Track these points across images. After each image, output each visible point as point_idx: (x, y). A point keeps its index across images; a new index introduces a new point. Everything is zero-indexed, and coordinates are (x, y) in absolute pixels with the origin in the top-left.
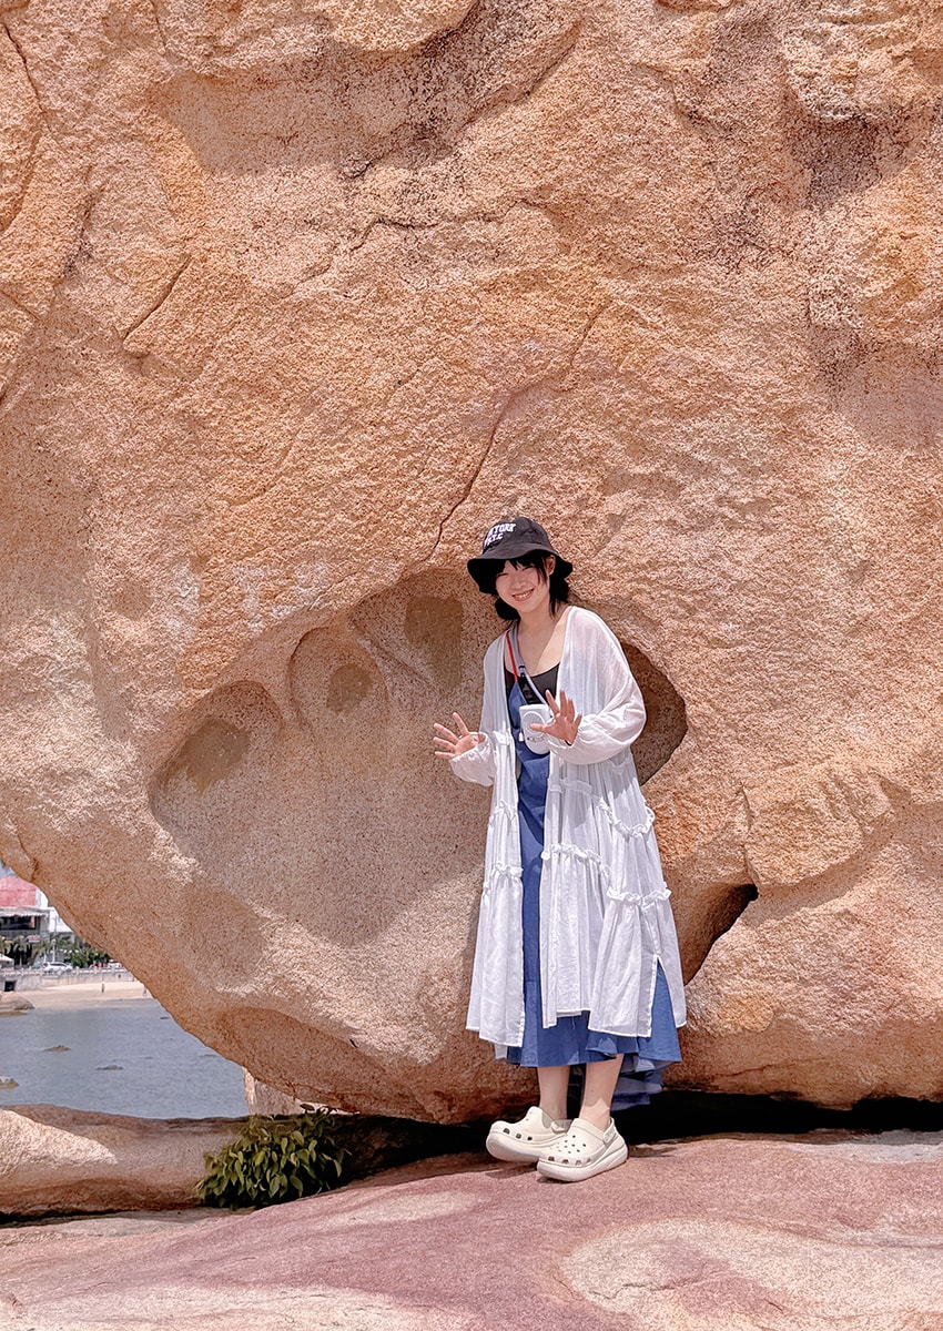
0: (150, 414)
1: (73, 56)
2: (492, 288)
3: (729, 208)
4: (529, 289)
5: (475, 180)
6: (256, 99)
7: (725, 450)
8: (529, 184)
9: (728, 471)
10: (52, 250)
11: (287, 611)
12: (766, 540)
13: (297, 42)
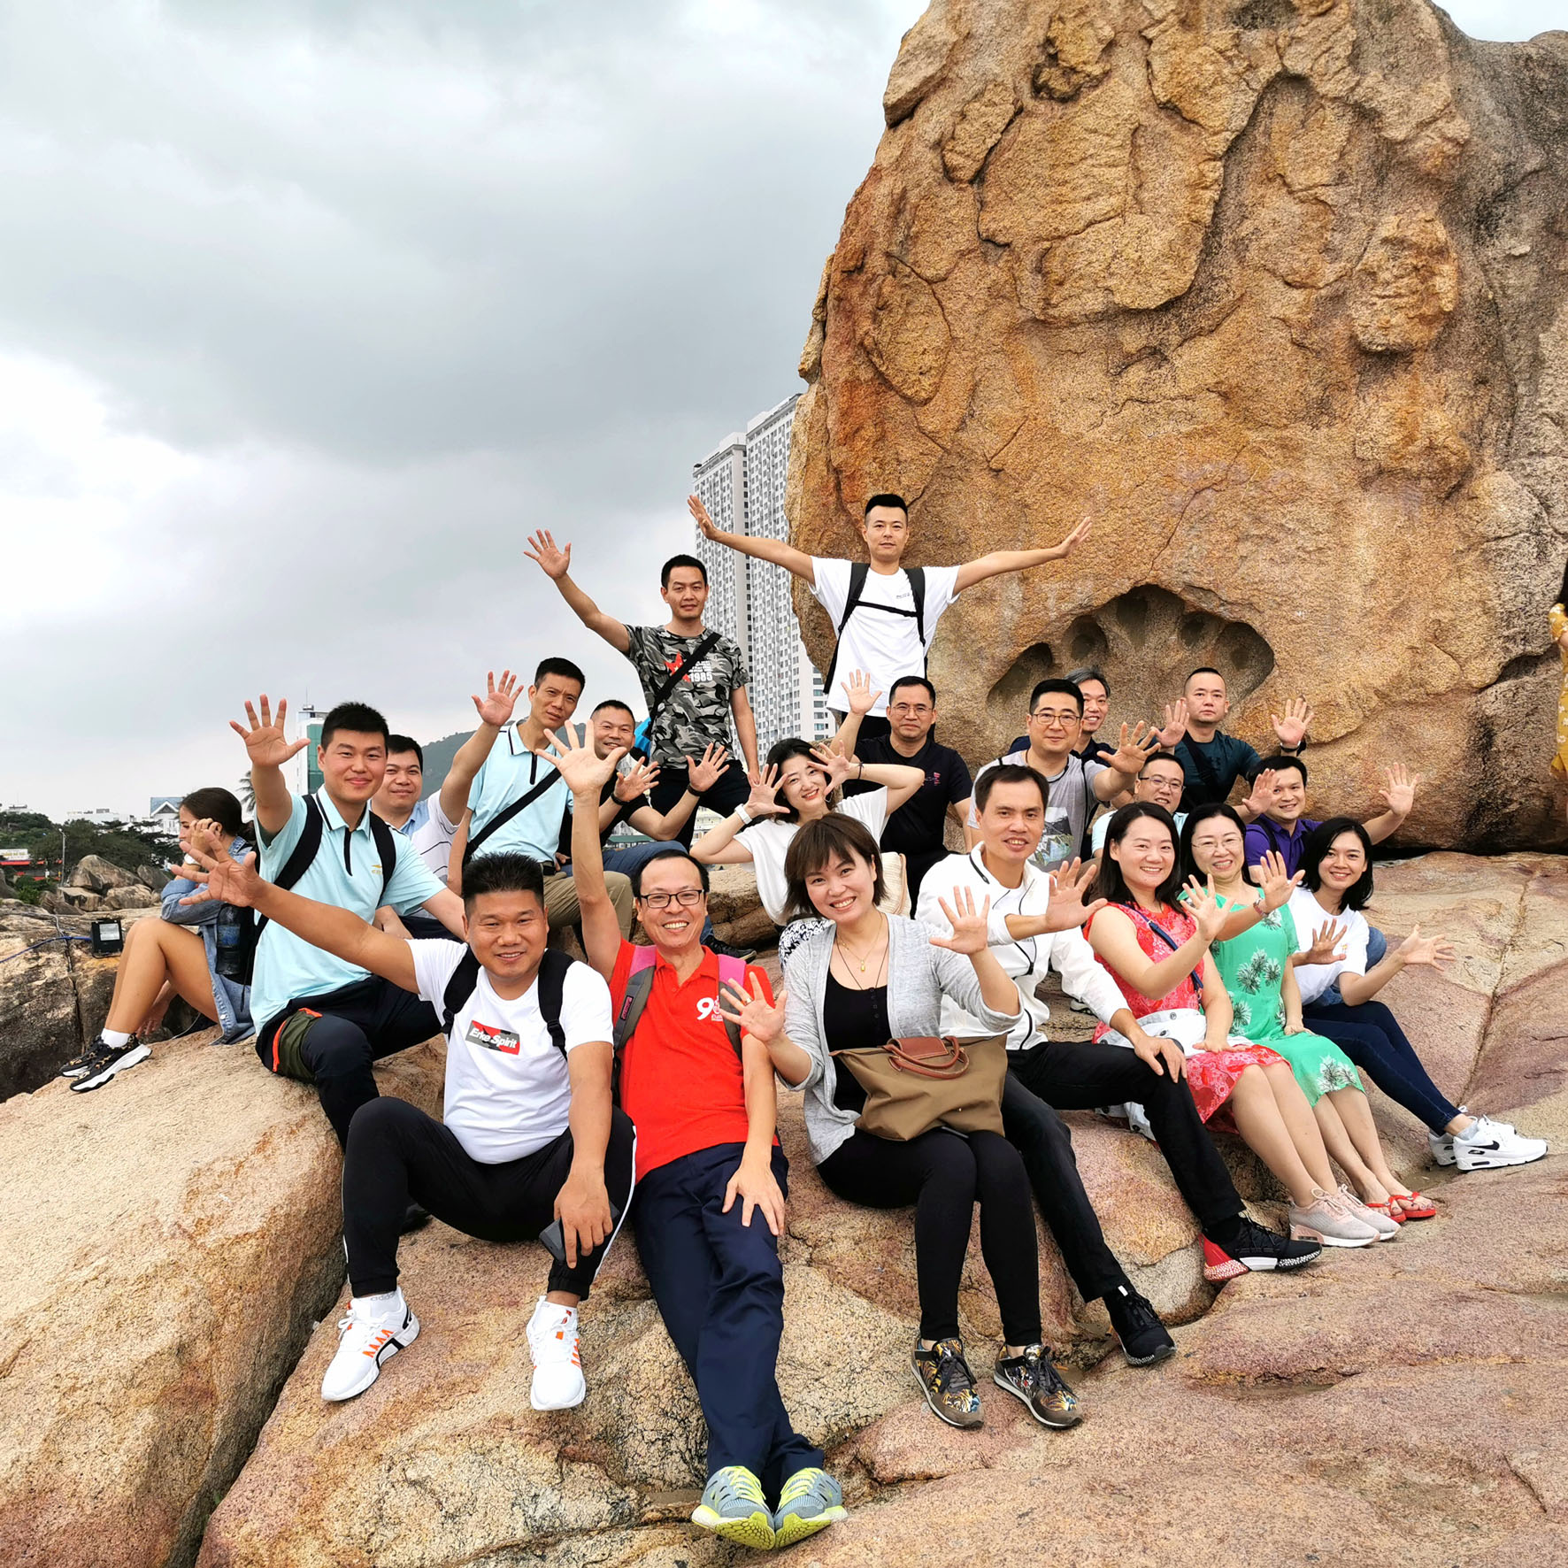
0: (1002, 502)
1: (971, 309)
2: (1189, 436)
3: (1315, 395)
4: (1208, 435)
5: (1182, 378)
6: (1066, 333)
7: (1302, 522)
8: (1211, 381)
9: (1303, 533)
10: (955, 413)
11: (1070, 606)
12: (1322, 569)
13: (1094, 302)
